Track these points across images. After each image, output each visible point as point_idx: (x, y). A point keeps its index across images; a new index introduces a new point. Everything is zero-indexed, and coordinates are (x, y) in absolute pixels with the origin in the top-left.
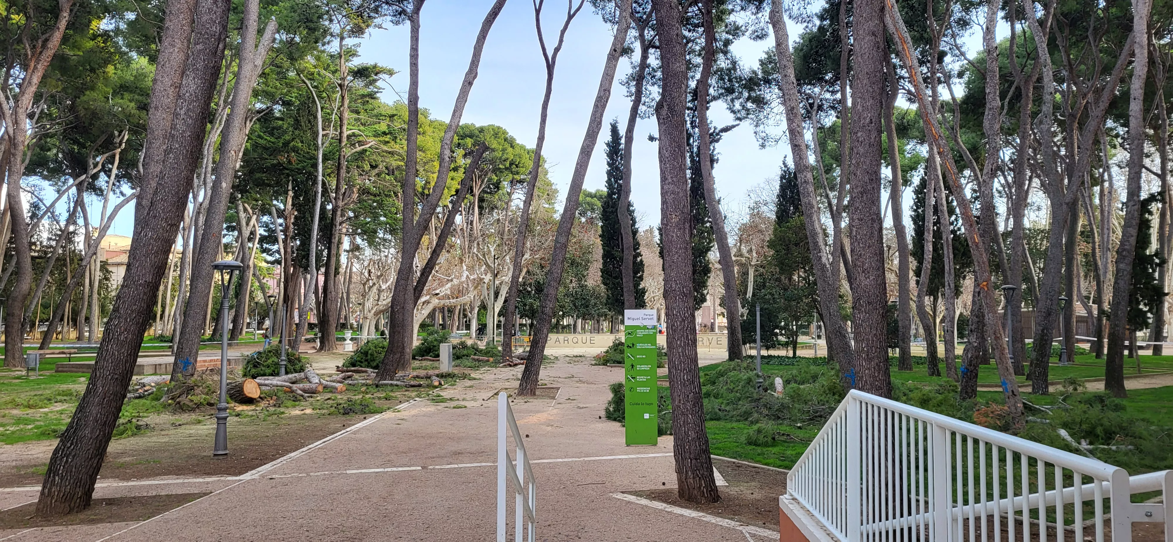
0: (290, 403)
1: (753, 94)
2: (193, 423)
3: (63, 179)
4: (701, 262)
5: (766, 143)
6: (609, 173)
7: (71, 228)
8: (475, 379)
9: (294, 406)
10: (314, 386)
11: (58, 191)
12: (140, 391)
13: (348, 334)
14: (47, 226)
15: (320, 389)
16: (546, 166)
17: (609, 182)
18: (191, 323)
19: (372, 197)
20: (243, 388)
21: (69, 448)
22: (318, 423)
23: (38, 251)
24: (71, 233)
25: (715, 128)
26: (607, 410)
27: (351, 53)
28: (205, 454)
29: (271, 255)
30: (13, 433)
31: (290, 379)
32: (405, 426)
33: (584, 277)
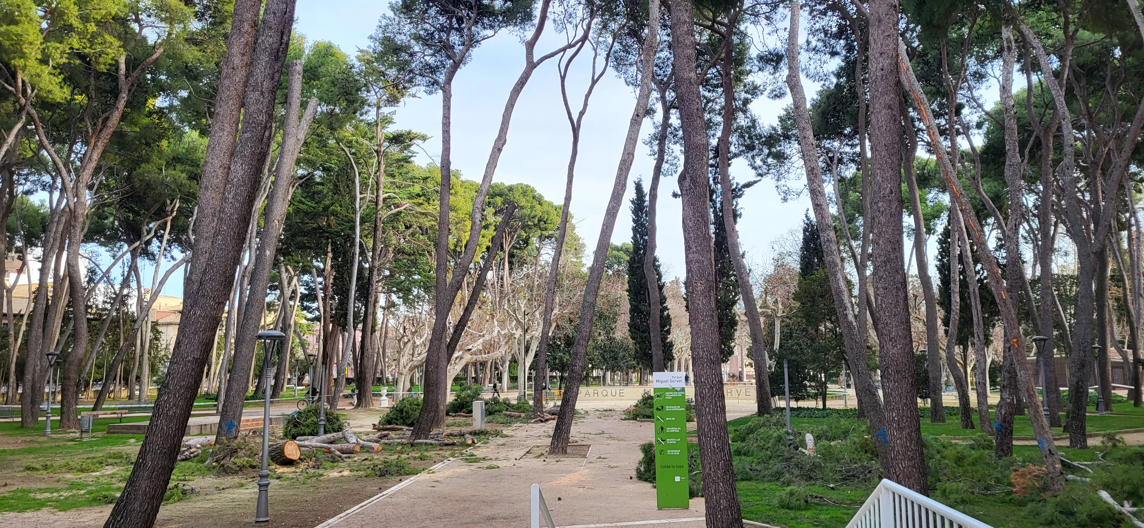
0: (328, 464)
1: (774, 150)
2: (236, 487)
3: (118, 245)
4: (727, 315)
5: (788, 197)
6: (634, 230)
7: (125, 292)
8: (507, 436)
9: (332, 468)
10: (352, 446)
11: (114, 257)
12: (187, 453)
13: (384, 391)
14: (102, 290)
15: (357, 449)
16: (574, 221)
17: (634, 238)
18: (235, 386)
19: (407, 257)
20: (283, 450)
21: (119, 521)
22: (356, 486)
23: (94, 314)
24: (125, 296)
25: (737, 184)
26: (638, 470)
27: (387, 121)
28: (247, 520)
29: (311, 312)
30: (67, 498)
31: (329, 439)
32: (439, 488)
33: (612, 329)
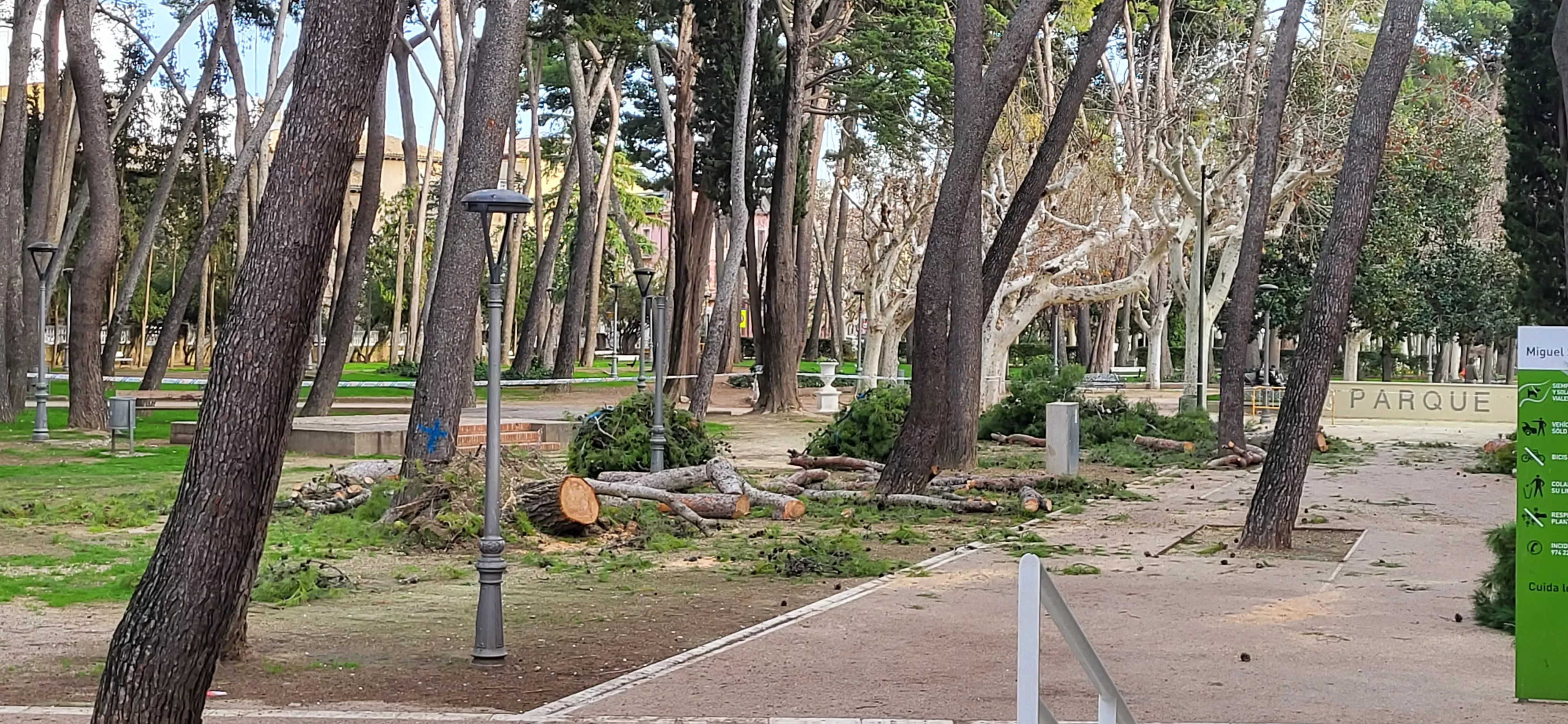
0: (666, 540)
2: (442, 579)
8: (1136, 498)
9: (675, 549)
10: (727, 500)
12: (340, 495)
13: (831, 371)
15: (743, 507)
20: (558, 499)
22: (725, 593)
26: (1480, 599)
31: (676, 480)
32: (932, 612)
33: (1464, 224)
